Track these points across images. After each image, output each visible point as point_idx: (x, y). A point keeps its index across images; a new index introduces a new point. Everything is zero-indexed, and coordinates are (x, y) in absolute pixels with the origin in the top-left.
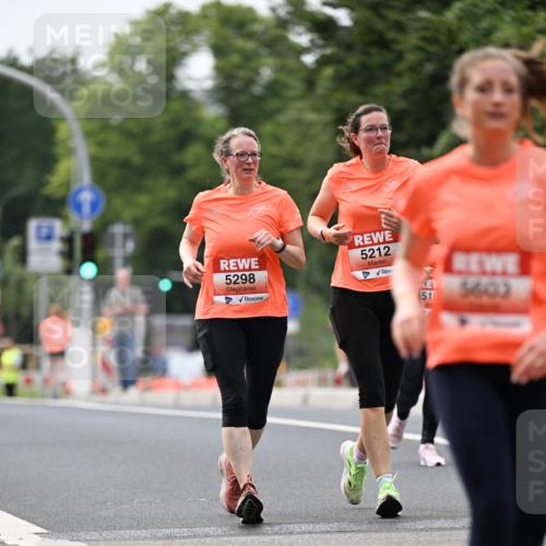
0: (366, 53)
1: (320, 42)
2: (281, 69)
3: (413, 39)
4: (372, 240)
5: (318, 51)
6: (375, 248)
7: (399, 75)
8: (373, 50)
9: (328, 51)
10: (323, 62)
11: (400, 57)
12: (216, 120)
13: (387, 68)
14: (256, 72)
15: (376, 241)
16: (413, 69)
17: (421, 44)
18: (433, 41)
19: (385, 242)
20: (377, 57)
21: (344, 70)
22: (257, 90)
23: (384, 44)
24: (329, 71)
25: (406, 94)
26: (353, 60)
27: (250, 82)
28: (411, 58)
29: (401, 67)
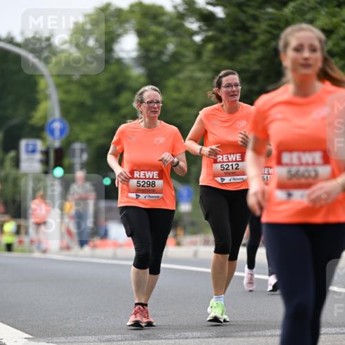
0: (234, 35)
1: (205, 28)
2: (180, 45)
3: (263, 26)
5: (203, 33)
7: (255, 48)
8: (238, 33)
9: (210, 33)
10: (207, 40)
11: (255, 37)
12: (140, 77)
13: (247, 44)
14: (165, 47)
16: (264, 45)
17: (269, 29)
19: (236, 161)
20: (241, 37)
21: (220, 45)
22: (165, 58)
23: (245, 29)
25: (259, 61)
26: (226, 39)
27: (161, 53)
28: (262, 38)
29: (256, 43)
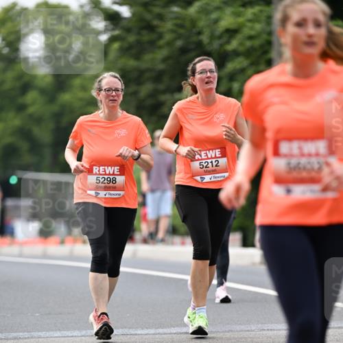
0: (139, 34)
1: (111, 27)
3: (169, 25)
4: (207, 155)
5: (109, 33)
6: (209, 161)
7: (160, 47)
8: (144, 32)
9: (117, 32)
10: (112, 40)
11: (161, 36)
12: (45, 76)
13: (152, 43)
15: (209, 157)
16: (169, 44)
17: (175, 28)
18: (181, 26)
19: (216, 157)
20: (146, 36)
21: (126, 45)
23: (150, 28)
24: (116, 45)
26: (132, 38)
28: (168, 37)
29: (161, 42)
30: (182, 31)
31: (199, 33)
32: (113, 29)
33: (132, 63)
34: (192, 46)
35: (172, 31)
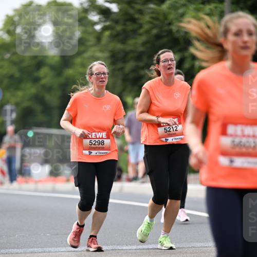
0: (125, 24)
1: (103, 19)
2: (84, 32)
3: (147, 18)
5: (102, 23)
7: (141, 35)
8: (128, 23)
9: (108, 23)
10: (105, 29)
11: (141, 26)
12: (54, 56)
13: (135, 32)
16: (147, 32)
17: (151, 20)
18: (156, 19)
20: (130, 26)
21: (114, 33)
23: (133, 20)
24: (107, 33)
26: (119, 28)
28: (146, 27)
29: (141, 31)
30: (156, 22)
31: (170, 24)
32: (105, 21)
33: (119, 46)
34: (164, 34)
35: (150, 22)
